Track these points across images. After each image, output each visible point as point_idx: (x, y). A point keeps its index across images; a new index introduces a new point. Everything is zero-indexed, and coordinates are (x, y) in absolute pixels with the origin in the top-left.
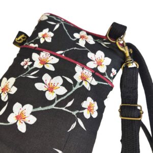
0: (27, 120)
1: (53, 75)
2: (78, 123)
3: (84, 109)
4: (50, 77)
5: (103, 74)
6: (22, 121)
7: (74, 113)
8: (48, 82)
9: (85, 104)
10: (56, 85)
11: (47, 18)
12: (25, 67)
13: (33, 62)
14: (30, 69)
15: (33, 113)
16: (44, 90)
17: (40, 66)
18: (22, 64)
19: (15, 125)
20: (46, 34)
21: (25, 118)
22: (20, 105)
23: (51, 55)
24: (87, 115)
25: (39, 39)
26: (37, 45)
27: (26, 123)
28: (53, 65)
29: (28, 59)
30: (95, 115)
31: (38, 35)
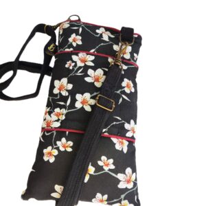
0: (89, 103)
1: (94, 69)
2: (123, 98)
3: (124, 87)
4: (93, 71)
5: (129, 60)
7: (118, 92)
8: (93, 76)
9: (124, 84)
10: (99, 75)
11: (69, 25)
12: (71, 68)
13: (75, 62)
14: (75, 69)
15: (91, 98)
17: (83, 65)
18: (67, 66)
19: (82, 108)
20: (75, 38)
21: (87, 102)
23: (87, 54)
24: (127, 91)
25: (71, 44)
26: (71, 49)
27: (90, 105)
28: (92, 61)
29: (70, 62)
30: (133, 90)
31: (68, 41)
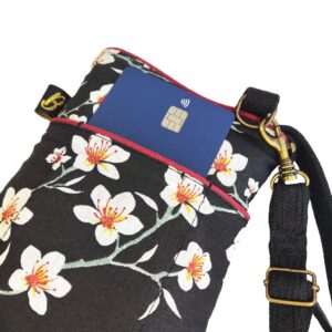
0: (50, 287)
1: (114, 188)
2: (163, 301)
3: (181, 268)
4: (108, 194)
5: (229, 190)
6: (38, 289)
7: (157, 278)
8: (102, 205)
9: (182, 258)
10: (119, 211)
11: (112, 60)
12: (55, 167)
13: (74, 156)
14: (65, 172)
15: (64, 273)
16: (93, 223)
17: (88, 168)
18: (49, 159)
19: (24, 296)
21: (45, 283)
22: (38, 253)
23: (114, 143)
24: (185, 283)
25: (91, 106)
26: (84, 119)
27: (48, 295)
28: (117, 165)
29: (64, 150)
31: (88, 97)
